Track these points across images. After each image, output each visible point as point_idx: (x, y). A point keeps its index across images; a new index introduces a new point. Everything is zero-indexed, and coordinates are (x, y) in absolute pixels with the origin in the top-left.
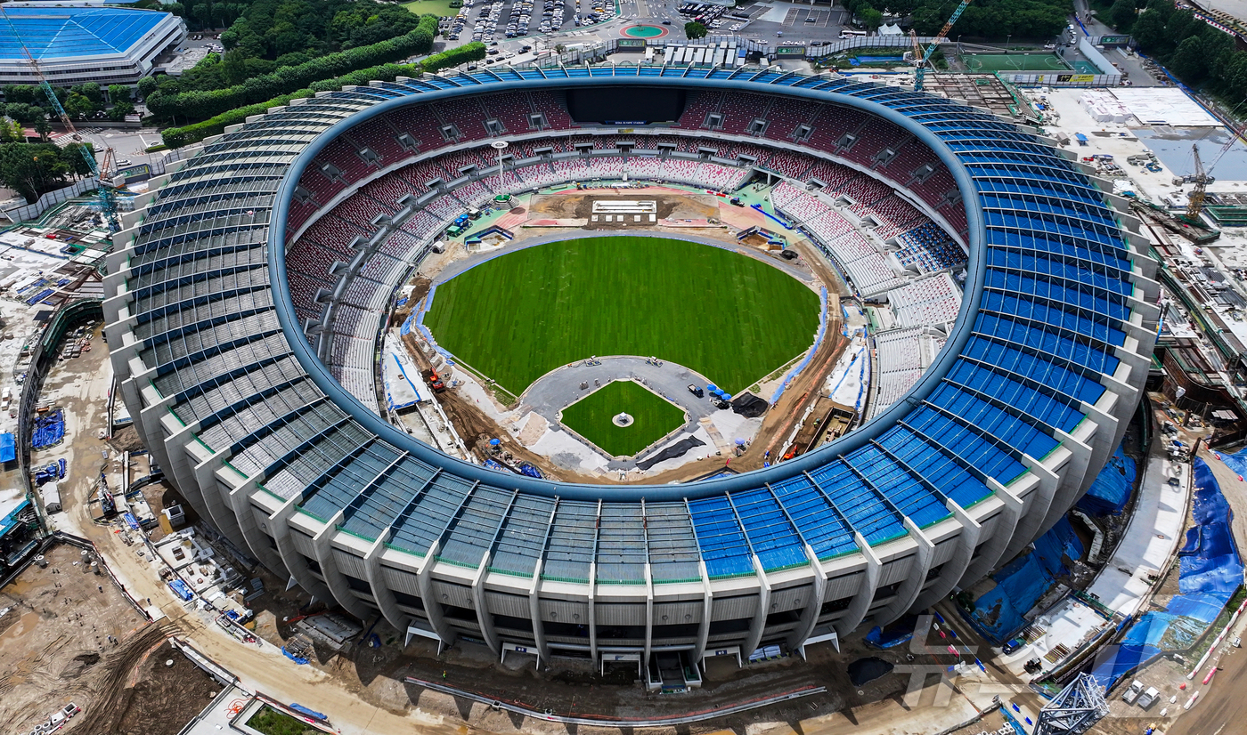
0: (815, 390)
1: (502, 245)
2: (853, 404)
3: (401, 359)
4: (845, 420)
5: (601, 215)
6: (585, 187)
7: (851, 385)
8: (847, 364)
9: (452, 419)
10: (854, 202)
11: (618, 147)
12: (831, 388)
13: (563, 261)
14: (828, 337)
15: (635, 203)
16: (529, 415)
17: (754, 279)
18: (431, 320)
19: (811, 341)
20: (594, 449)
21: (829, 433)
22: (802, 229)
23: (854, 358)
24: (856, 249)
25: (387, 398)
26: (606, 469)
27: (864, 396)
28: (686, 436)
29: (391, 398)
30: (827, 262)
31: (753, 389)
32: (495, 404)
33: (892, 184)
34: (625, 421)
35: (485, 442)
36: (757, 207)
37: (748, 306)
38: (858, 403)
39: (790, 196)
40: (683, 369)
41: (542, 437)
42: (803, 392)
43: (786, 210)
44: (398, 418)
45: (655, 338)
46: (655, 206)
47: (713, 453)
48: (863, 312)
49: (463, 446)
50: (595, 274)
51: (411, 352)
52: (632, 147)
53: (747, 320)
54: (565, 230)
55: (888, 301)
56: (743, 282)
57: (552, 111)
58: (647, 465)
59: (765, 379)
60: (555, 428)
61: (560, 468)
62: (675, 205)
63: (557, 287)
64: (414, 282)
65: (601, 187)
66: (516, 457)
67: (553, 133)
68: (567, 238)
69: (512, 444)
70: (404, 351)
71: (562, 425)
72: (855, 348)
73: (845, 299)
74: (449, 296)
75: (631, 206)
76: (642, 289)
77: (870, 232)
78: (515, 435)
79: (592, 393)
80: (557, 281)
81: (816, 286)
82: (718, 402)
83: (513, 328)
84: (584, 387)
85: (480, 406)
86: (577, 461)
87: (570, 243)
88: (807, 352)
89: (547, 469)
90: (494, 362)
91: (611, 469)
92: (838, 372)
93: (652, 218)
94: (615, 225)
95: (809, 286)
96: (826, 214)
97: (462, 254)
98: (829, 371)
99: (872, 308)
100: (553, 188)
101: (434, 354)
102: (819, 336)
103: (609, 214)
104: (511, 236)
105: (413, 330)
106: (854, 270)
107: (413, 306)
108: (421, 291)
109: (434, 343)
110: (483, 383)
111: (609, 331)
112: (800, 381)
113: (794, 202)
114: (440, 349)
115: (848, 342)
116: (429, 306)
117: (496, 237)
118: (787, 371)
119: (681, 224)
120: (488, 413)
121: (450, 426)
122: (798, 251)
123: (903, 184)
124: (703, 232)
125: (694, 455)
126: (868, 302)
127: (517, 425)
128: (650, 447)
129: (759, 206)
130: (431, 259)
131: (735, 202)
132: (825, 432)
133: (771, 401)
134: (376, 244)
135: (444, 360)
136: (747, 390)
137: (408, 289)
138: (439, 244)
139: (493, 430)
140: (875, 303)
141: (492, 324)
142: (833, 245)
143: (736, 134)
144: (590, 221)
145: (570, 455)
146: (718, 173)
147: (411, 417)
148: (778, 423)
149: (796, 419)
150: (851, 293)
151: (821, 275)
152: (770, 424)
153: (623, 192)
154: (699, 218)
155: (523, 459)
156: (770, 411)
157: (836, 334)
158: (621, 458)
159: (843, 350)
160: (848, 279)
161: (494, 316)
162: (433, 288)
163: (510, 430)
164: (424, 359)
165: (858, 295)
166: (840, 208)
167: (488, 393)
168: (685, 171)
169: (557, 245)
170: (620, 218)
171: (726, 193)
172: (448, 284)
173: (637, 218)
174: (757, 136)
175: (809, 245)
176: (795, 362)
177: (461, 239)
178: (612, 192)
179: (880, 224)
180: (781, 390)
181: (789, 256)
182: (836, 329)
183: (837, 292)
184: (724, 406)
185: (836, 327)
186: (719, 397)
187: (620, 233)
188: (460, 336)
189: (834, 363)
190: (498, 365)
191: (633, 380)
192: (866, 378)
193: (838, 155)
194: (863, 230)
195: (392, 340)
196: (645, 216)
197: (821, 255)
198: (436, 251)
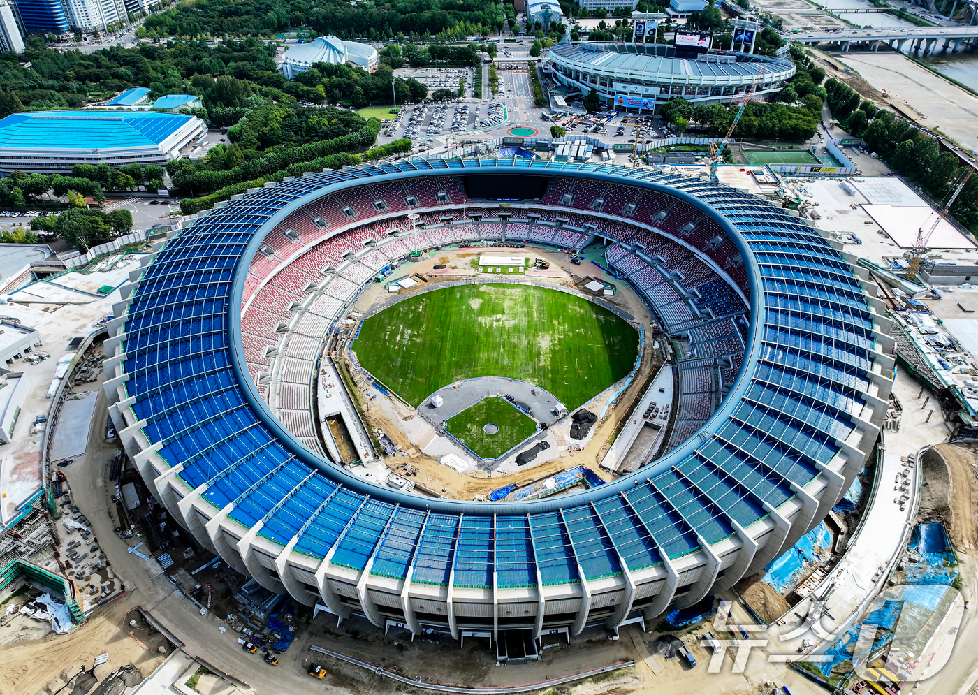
5: (485, 267)
10: (665, 261)
11: (500, 216)
15: (509, 258)
18: (358, 347)
19: (631, 368)
22: (627, 279)
24: (665, 296)
31: (588, 406)
33: (693, 249)
39: (620, 255)
41: (431, 441)
43: (617, 265)
46: (523, 261)
48: (670, 345)
52: (509, 216)
55: (688, 337)
57: (453, 190)
59: (597, 398)
60: (441, 435)
65: (486, 247)
67: (453, 207)
71: (446, 432)
74: (372, 329)
85: (387, 415)
87: (462, 287)
93: (521, 270)
95: (632, 324)
96: (645, 269)
99: (677, 343)
100: (452, 246)
101: (358, 373)
103: (491, 267)
106: (664, 313)
109: (358, 364)
113: (623, 260)
114: (362, 369)
120: (393, 422)
123: (700, 249)
125: (543, 457)
126: (674, 337)
128: (510, 451)
133: (600, 415)
134: (323, 288)
136: (583, 406)
140: (679, 338)
142: (649, 293)
143: (583, 209)
144: (477, 271)
146: (569, 237)
150: (662, 330)
156: (599, 424)
158: (486, 461)
160: (659, 319)
165: (667, 331)
168: (546, 235)
170: (499, 269)
171: (574, 252)
173: (511, 270)
174: (597, 211)
189: (647, 386)
191: (499, 395)
193: (655, 226)
194: (671, 282)
196: (516, 268)
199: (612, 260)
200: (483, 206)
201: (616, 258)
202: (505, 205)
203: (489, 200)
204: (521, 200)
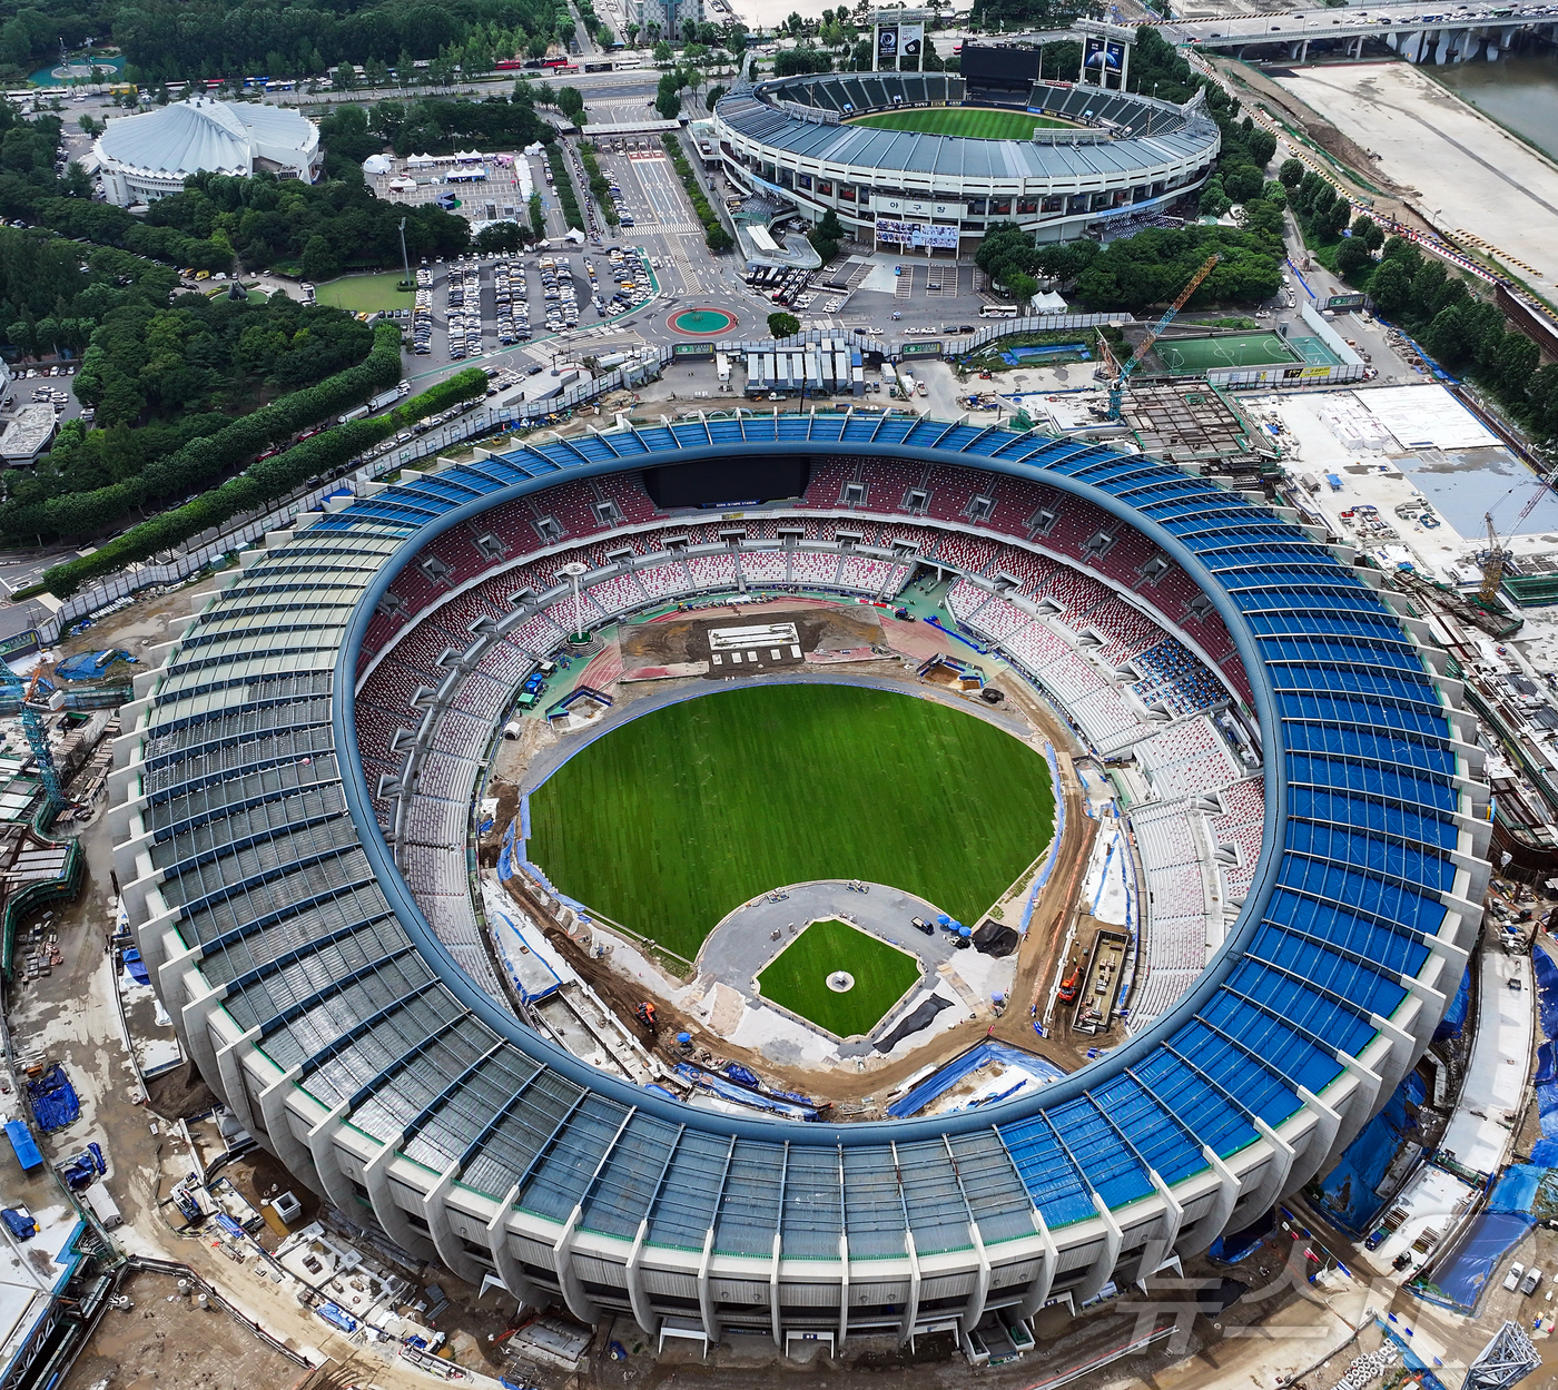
0: (1071, 905)
1: (598, 716)
2: (1123, 922)
3: (514, 920)
4: (1118, 945)
5: (726, 655)
6: (690, 608)
7: (1115, 893)
8: (1103, 860)
9: (613, 1007)
10: (1063, 609)
11: (724, 538)
12: (1090, 899)
13: (692, 735)
14: (1069, 821)
15: (766, 628)
16: (714, 988)
17: (955, 740)
18: (539, 851)
19: (1050, 832)
20: (813, 1030)
21: (1102, 968)
22: (999, 651)
23: (1110, 851)
24: (1078, 680)
25: (515, 984)
26: (837, 1058)
27: (1134, 907)
28: (925, 995)
29: (519, 986)
30: (1044, 703)
31: (994, 914)
32: (666, 977)
33: (1115, 585)
34: (843, 983)
35: (668, 1037)
36: (933, 621)
37: (957, 784)
38: (1128, 918)
39: (974, 601)
40: (898, 894)
41: (742, 1020)
42: (1057, 911)
43: (974, 623)
44: (542, 1015)
45: (849, 847)
46: (794, 631)
47: (966, 1017)
48: (1107, 777)
49: (640, 1047)
50: (743, 753)
51: (522, 906)
52: (742, 536)
53: (962, 808)
54: (681, 683)
55: (1134, 758)
56: (942, 746)
57: (624, 494)
58: (887, 1046)
59: (1005, 896)
60: (755, 1005)
61: (777, 1064)
62: (820, 626)
63: (696, 779)
64: (494, 792)
65: (713, 606)
66: (715, 1054)
67: (631, 529)
68: (688, 696)
69: (704, 1036)
70: (514, 906)
71: (763, 999)
72: (1106, 835)
73: (1079, 760)
74: (551, 810)
75: (759, 635)
76: (811, 771)
77: (1093, 653)
78: (704, 1022)
79: (789, 944)
80: (694, 769)
81: (1038, 743)
82: (956, 939)
83: (654, 853)
84: (776, 937)
85: (645, 982)
86: (796, 1050)
87: (694, 704)
88: (1049, 849)
89: (760, 1067)
90: (644, 911)
91: (843, 1057)
92: (1094, 875)
93: (796, 652)
94: (746, 669)
95: (1030, 744)
96: (1029, 629)
97: (547, 737)
98: (1082, 874)
99: (1115, 771)
100: (645, 612)
101: (558, 908)
102: (1059, 823)
103: (735, 651)
104: (609, 700)
105: (516, 871)
106: (1081, 713)
107: (503, 830)
108: (508, 805)
109: (553, 890)
110: (639, 945)
111: (786, 845)
112: (1049, 893)
113: (982, 612)
114: (564, 899)
115: (1097, 825)
116: (528, 829)
117: (587, 703)
118: (1031, 882)
119: (838, 658)
120: (660, 993)
121: (612, 1017)
122: (1002, 689)
123: (1128, 585)
124: (870, 669)
125: (944, 1022)
126: (1112, 763)
127: (704, 1008)
128: (885, 1018)
129: (935, 619)
130: (506, 753)
131: (902, 615)
132: (1097, 967)
133: (1019, 928)
134: (425, 738)
135: (575, 916)
136: (986, 917)
137: (489, 805)
138: (512, 727)
139: (672, 1016)
140: (1118, 762)
141: (625, 851)
142: (1045, 676)
143: (889, 512)
144: (711, 663)
145: (784, 1043)
146: (870, 570)
147: (555, 1010)
148: (1037, 961)
149: (1058, 952)
150: (1086, 751)
151: (1040, 725)
152: (1027, 964)
153: (745, 612)
154: (859, 646)
155: (726, 1060)
156: (1023, 945)
157: (1078, 814)
158: (853, 1038)
159: (1092, 839)
160: (1076, 727)
161: (623, 837)
162: (525, 800)
163: (696, 1016)
164: (546, 916)
165: (1095, 752)
166: (1045, 617)
167: (651, 961)
168: (823, 570)
169: (676, 707)
170: (752, 656)
171: (885, 601)
172: (543, 789)
173: (776, 655)
174: (917, 515)
175: (1015, 677)
176: (1038, 865)
177: (538, 713)
178: (730, 613)
179: (1105, 641)
180: (1029, 910)
181: (992, 697)
182: (1078, 808)
183: (1067, 750)
184: (963, 945)
185: (1077, 803)
186: (955, 932)
187: (759, 679)
188: (586, 875)
189: (1085, 862)
190: (651, 915)
191: (837, 917)
192: (1130, 880)
193: (1034, 541)
194: (1082, 651)
195: (492, 890)
196: (785, 650)
197: (1033, 692)
198: (510, 736)
199: (962, 614)
200: (689, 521)
201: (969, 608)
202: (732, 515)
203: (700, 507)
204: (762, 501)
